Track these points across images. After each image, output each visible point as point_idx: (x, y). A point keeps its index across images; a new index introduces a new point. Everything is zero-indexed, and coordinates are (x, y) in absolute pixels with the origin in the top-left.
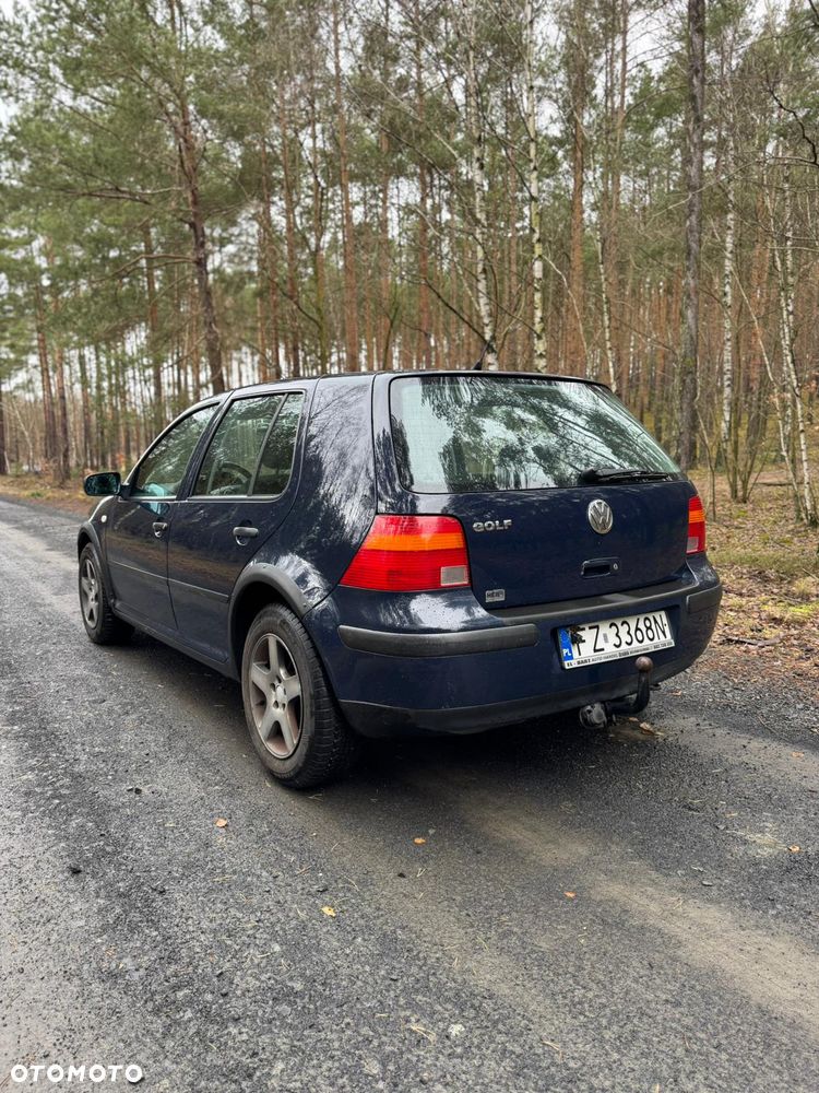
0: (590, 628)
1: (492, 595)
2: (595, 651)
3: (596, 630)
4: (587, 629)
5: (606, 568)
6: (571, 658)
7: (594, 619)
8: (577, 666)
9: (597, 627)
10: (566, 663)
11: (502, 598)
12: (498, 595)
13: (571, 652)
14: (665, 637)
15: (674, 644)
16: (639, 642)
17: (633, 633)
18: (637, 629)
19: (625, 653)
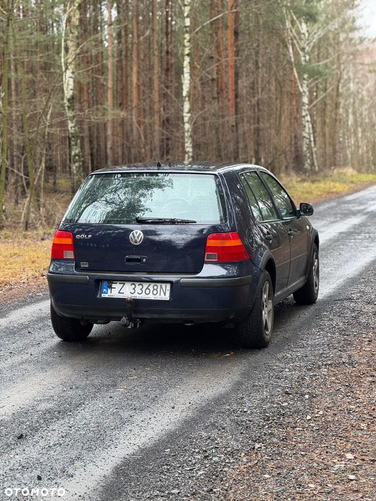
0: (120, 283)
1: (83, 264)
2: (119, 293)
3: (123, 285)
4: (118, 283)
5: (139, 260)
6: (107, 293)
7: (123, 280)
8: (107, 297)
9: (124, 284)
10: (103, 294)
11: (87, 266)
12: (85, 264)
13: (107, 291)
14: (165, 295)
15: (168, 299)
16: (146, 294)
17: (144, 290)
18: (147, 288)
19: (134, 297)
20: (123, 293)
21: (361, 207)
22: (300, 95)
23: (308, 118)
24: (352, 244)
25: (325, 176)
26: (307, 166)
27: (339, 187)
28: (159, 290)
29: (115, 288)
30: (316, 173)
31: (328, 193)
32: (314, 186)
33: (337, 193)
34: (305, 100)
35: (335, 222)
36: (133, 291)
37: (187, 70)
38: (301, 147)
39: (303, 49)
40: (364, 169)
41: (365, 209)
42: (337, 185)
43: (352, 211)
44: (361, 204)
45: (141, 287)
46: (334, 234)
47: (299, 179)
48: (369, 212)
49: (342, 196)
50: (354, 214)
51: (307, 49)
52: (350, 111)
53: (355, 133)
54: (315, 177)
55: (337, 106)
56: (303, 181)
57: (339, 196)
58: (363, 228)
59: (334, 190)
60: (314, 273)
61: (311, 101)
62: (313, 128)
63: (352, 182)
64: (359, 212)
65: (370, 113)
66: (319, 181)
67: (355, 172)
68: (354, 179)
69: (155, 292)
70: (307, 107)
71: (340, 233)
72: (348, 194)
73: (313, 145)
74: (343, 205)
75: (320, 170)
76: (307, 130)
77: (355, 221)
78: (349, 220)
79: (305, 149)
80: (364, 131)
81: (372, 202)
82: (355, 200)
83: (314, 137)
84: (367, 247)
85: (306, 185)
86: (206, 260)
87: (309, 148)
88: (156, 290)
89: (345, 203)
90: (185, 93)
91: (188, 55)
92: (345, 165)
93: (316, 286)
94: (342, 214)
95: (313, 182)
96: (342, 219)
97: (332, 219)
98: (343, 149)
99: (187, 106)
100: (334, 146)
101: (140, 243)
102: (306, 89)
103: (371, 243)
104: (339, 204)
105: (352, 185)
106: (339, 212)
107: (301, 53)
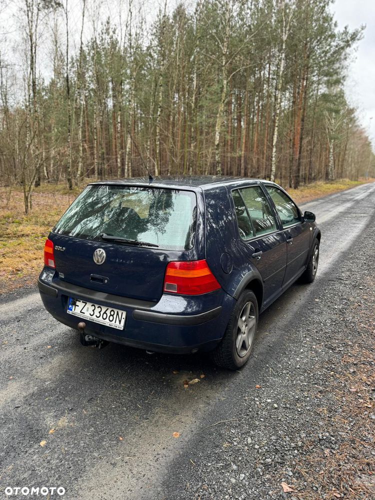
0: (83, 302)
2: (81, 312)
3: (85, 304)
4: (81, 302)
5: (102, 281)
6: (71, 310)
8: (71, 314)
10: (68, 310)
11: (63, 277)
12: (62, 275)
13: (72, 307)
14: (120, 324)
15: (122, 329)
16: (103, 319)
17: (102, 313)
18: (105, 313)
19: (92, 320)
20: (84, 313)
21: (352, 197)
22: (330, 149)
23: (332, 158)
24: (346, 221)
25: (337, 182)
26: (330, 177)
27: (342, 187)
28: (115, 316)
29: (78, 306)
30: (332, 180)
31: (337, 189)
32: (331, 186)
33: (341, 189)
34: (332, 151)
35: (338, 205)
36: (92, 313)
37: (276, 133)
38: (328, 170)
39: (332, 130)
40: (353, 179)
41: (353, 198)
42: (341, 185)
43: (347, 199)
44: (352, 195)
45: (99, 309)
46: (337, 213)
47: (325, 183)
48: (355, 200)
49: (343, 191)
50: (348, 201)
51: (334, 130)
52: (350, 156)
53: (351, 165)
54: (333, 182)
55: (345, 154)
56: (327, 183)
57: (342, 190)
58: (353, 210)
59: (340, 188)
60: (314, 260)
61: (334, 152)
62: (334, 162)
63: (348, 185)
64: (351, 200)
65: (358, 158)
66: (334, 184)
67: (350, 181)
68: (349, 183)
69: (111, 318)
70: (332, 154)
71: (340, 212)
72: (346, 190)
73: (333, 169)
74: (343, 196)
75: (335, 179)
76: (331, 163)
77: (349, 205)
78: (346, 204)
79: (329, 170)
80: (355, 164)
81: (357, 195)
82: (349, 193)
83: (334, 166)
84: (354, 224)
85: (328, 185)
86: (165, 290)
87: (331, 170)
88: (113, 316)
89: (344, 194)
90: (274, 144)
91: (277, 126)
92: (346, 177)
93: (315, 268)
94: (342, 201)
95: (331, 184)
96: (342, 203)
97: (337, 203)
98: (346, 171)
99: (274, 150)
100: (342, 170)
101: (102, 263)
102: (332, 146)
103: (356, 221)
104: (342, 195)
105: (348, 186)
106: (341, 199)
107: (331, 132)
